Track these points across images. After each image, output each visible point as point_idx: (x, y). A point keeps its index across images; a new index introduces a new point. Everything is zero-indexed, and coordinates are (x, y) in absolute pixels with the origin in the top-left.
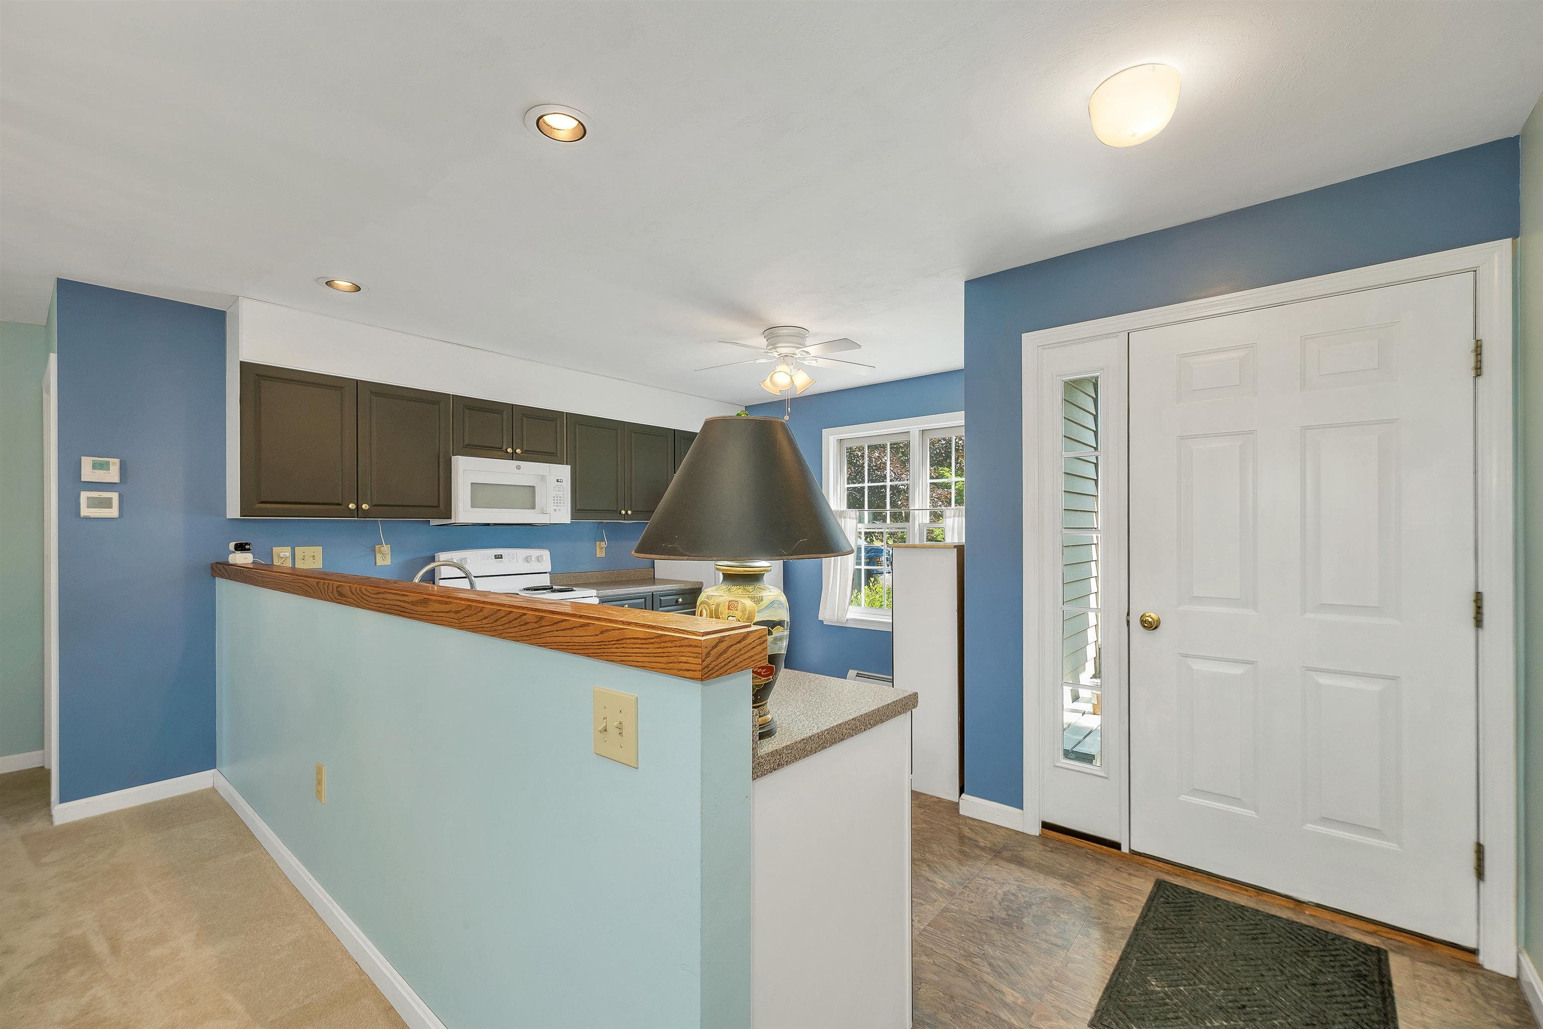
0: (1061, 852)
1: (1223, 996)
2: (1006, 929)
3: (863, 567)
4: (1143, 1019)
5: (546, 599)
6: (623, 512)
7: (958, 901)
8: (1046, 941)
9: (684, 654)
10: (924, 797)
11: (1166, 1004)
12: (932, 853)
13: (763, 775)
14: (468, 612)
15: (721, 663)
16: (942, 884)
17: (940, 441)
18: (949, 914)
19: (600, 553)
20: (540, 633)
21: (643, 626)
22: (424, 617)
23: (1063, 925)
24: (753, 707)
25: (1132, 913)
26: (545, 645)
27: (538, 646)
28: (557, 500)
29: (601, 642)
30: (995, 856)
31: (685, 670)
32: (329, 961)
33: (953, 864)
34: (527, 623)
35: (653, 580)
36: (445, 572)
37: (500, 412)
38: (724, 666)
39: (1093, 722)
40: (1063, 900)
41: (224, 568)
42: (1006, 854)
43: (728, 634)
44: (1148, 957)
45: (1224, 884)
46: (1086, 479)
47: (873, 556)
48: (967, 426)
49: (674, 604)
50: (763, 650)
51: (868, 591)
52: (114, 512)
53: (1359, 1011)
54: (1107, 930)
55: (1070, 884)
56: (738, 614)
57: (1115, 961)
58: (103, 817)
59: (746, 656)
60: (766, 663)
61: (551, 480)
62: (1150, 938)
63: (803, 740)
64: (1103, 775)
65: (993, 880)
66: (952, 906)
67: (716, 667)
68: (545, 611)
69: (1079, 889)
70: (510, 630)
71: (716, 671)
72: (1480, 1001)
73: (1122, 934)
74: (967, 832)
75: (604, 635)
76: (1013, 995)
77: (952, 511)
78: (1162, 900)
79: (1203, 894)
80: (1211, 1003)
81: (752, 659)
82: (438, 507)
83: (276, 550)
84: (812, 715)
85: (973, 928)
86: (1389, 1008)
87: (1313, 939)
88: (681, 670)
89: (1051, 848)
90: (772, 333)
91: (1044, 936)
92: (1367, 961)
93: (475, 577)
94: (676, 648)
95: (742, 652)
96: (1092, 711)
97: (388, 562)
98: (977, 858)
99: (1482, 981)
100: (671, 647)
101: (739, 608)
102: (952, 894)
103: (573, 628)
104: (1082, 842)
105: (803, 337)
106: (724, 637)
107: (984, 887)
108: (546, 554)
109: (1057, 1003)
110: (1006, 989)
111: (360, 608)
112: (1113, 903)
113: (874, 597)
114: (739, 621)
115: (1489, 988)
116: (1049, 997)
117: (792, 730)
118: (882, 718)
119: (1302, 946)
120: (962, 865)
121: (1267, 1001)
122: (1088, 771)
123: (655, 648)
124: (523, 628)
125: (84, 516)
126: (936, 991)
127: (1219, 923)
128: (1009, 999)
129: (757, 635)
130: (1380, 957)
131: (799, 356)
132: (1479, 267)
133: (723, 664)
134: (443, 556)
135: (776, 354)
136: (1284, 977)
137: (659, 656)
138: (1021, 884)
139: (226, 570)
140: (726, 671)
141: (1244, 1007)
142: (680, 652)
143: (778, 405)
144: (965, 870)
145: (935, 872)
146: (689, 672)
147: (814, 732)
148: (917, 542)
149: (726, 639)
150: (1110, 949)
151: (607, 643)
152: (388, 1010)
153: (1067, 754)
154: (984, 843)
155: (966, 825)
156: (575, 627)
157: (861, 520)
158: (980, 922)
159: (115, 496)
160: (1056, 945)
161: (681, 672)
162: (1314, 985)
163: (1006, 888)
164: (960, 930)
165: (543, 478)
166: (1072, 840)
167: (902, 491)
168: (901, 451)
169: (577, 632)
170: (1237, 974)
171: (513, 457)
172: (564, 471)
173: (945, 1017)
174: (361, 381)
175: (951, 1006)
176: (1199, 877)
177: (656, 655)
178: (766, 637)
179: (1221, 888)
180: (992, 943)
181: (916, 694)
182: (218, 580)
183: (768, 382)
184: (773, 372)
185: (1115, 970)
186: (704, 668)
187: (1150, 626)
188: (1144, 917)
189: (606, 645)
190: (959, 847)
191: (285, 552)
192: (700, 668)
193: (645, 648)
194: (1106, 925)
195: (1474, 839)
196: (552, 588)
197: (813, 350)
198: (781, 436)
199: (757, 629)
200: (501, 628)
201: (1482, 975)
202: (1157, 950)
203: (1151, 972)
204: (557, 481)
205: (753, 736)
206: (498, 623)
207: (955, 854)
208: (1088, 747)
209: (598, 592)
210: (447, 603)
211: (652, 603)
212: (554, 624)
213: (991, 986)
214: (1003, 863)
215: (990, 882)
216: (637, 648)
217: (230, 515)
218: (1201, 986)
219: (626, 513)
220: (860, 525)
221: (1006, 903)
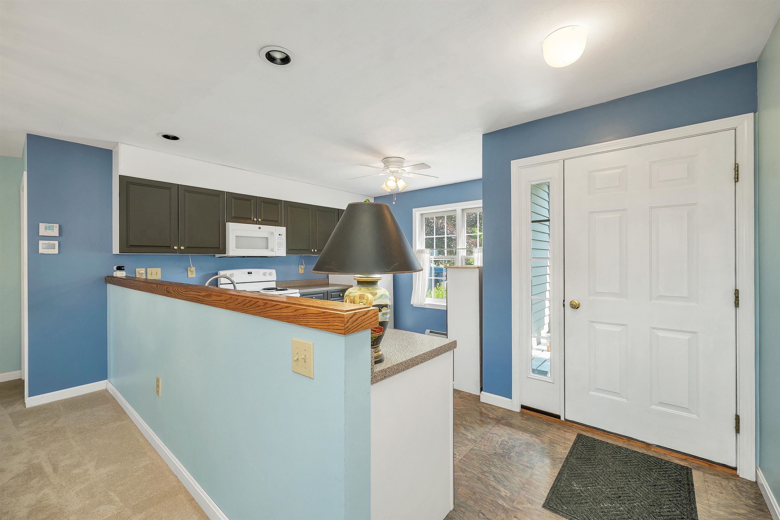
0: (531, 420)
1: (610, 491)
2: (502, 459)
3: (433, 278)
4: (569, 503)
5: (271, 294)
6: (313, 250)
7: (479, 445)
8: (522, 465)
9: (336, 321)
10: (462, 393)
11: (581, 496)
12: (466, 421)
13: (377, 382)
14: (230, 301)
15: (354, 326)
16: (471, 436)
17: (473, 214)
18: (474, 452)
19: (301, 271)
20: (266, 311)
21: (316, 307)
22: (209, 303)
23: (531, 457)
24: (371, 348)
25: (565, 450)
26: (268, 317)
27: (265, 317)
28: (279, 244)
29: (296, 315)
30: (498, 422)
31: (337, 329)
32: (162, 476)
33: (476, 426)
34: (259, 306)
35: (327, 285)
36: (223, 280)
37: (250, 200)
38: (356, 327)
39: (547, 355)
40: (532, 445)
41: (111, 279)
42: (503, 421)
43: (358, 311)
44: (572, 472)
45: (612, 436)
46: (544, 234)
47: (438, 273)
48: (484, 207)
49: (338, 296)
50: (376, 319)
51: (436, 290)
52: (56, 251)
53: (677, 499)
54: (553, 459)
55: (534, 436)
56: (364, 301)
57: (556, 474)
58: (50, 404)
59: (367, 322)
60: (378, 326)
61: (276, 235)
62: (574, 463)
63: (397, 364)
64: (552, 382)
65: (497, 434)
66: (476, 448)
67: (352, 328)
68: (268, 300)
69: (539, 439)
70: (251, 310)
71: (352, 330)
72: (738, 494)
73: (560, 461)
74: (484, 410)
75: (297, 312)
76: (505, 492)
77: (478, 250)
78: (580, 444)
79: (601, 441)
80: (604, 495)
81: (371, 324)
82: (219, 248)
83: (137, 270)
84: (403, 352)
85: (485, 458)
86: (692, 497)
87: (655, 463)
88: (335, 329)
89: (525, 418)
90: (386, 160)
91: (521, 462)
92: (681, 473)
93: (236, 283)
94: (332, 318)
95: (365, 320)
96: (547, 349)
97: (194, 275)
98: (489, 423)
99: (738, 484)
100: (330, 318)
101: (365, 298)
102: (475, 441)
103: (282, 308)
104: (541, 415)
105: (402, 162)
106: (356, 313)
107: (492, 438)
108: (274, 272)
109: (527, 496)
110: (502, 489)
111: (177, 298)
112: (556, 446)
113: (439, 293)
114: (365, 305)
115: (742, 487)
116: (523, 492)
117: (392, 359)
118: (438, 353)
119: (649, 466)
120: (481, 427)
121: (631, 494)
122: (543, 379)
123: (322, 318)
124: (257, 308)
125: (41, 253)
126: (466, 490)
127: (609, 455)
128: (503, 494)
129: (373, 312)
130: (688, 472)
131: (400, 172)
132: (737, 127)
133: (356, 326)
134: (222, 273)
135: (388, 171)
136: (640, 482)
137: (324, 323)
138: (510, 436)
139: (112, 280)
140: (357, 330)
141: (620, 497)
142: (334, 320)
143: (389, 197)
144: (482, 429)
145: (467, 431)
146: (339, 330)
147: (403, 360)
148: (460, 265)
149: (357, 314)
150: (554, 468)
151: (299, 316)
152: (191, 500)
153: (534, 371)
154: (492, 416)
155: (483, 407)
156: (283, 308)
157: (432, 254)
158: (489, 456)
159: (56, 243)
160: (527, 467)
161: (334, 330)
162: (655, 486)
163: (502, 439)
164: (479, 459)
165: (272, 233)
166: (536, 414)
167: (453, 239)
168: (452, 219)
169: (284, 310)
170: (617, 480)
171: (257, 223)
172: (283, 230)
173: (471, 503)
174: (179, 184)
175: (474, 497)
176: (599, 432)
177: (322, 322)
178: (378, 313)
179: (610, 438)
180: (495, 466)
181: (456, 341)
182: (108, 285)
183: (384, 184)
184: (387, 180)
185: (556, 479)
186: (346, 328)
187: (575, 307)
188: (571, 453)
189: (298, 317)
190: (480, 418)
191: (142, 271)
192: (343, 328)
193: (316, 319)
194: (552, 457)
195: (735, 413)
196: (277, 289)
197: (407, 169)
198: (386, 212)
199: (373, 309)
200: (247, 308)
201: (739, 480)
202: (577, 469)
203: (574, 480)
204: (279, 235)
205: (371, 362)
206: (245, 306)
207: (478, 421)
208: (544, 368)
209: (300, 290)
210: (220, 296)
211: (327, 296)
212: (272, 306)
213: (494, 487)
214: (502, 426)
215: (495, 435)
216: (313, 318)
217: (114, 252)
218: (599, 487)
219: (314, 251)
220: (431, 257)
221: (503, 446)
